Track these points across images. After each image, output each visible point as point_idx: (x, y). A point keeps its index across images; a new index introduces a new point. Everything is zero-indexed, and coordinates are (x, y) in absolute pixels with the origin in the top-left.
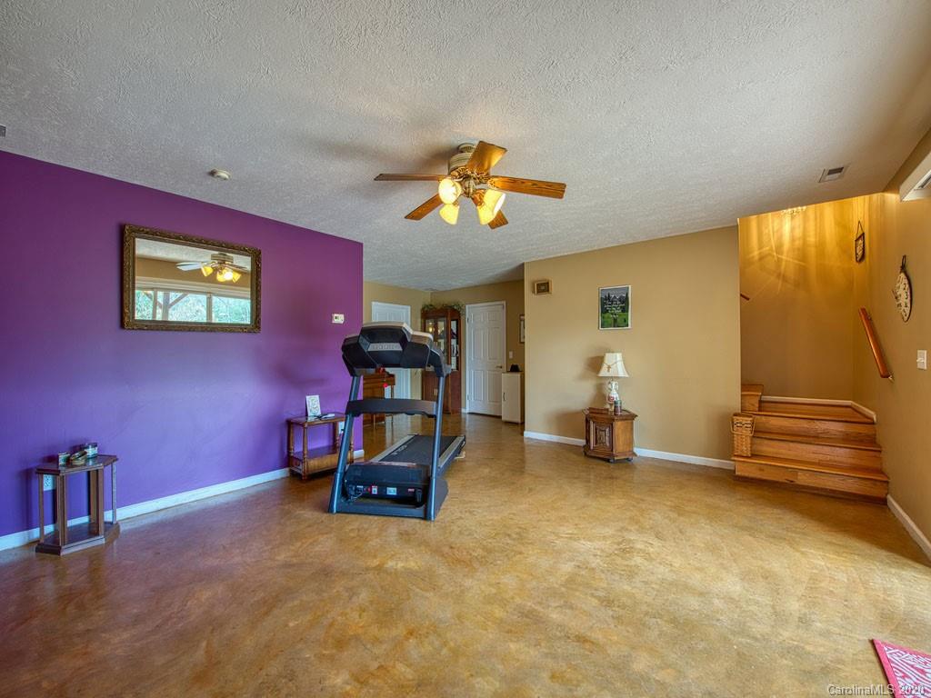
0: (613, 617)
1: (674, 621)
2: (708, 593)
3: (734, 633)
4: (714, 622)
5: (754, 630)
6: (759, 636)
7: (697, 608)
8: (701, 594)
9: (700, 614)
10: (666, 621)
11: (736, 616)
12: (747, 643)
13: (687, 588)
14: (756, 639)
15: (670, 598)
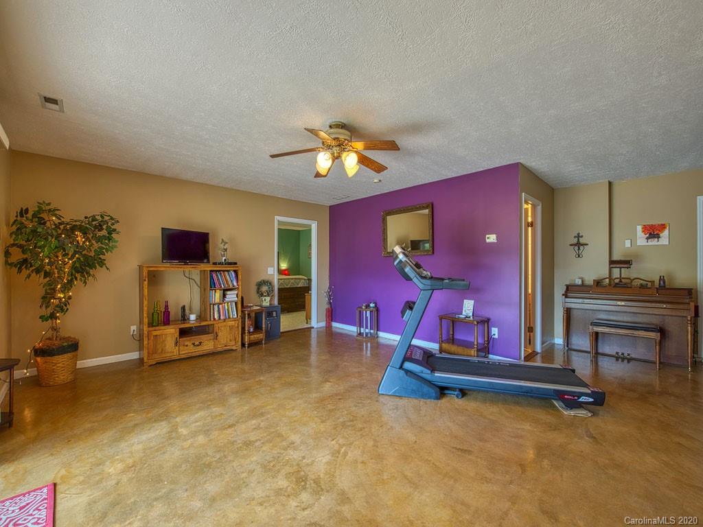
0: (236, 441)
1: (209, 465)
2: (210, 506)
3: (172, 490)
4: (187, 487)
5: (160, 505)
6: (155, 503)
7: (205, 486)
8: (213, 500)
9: (200, 483)
10: (212, 462)
11: (178, 505)
12: (159, 492)
13: (227, 495)
14: (156, 499)
15: (227, 476)
